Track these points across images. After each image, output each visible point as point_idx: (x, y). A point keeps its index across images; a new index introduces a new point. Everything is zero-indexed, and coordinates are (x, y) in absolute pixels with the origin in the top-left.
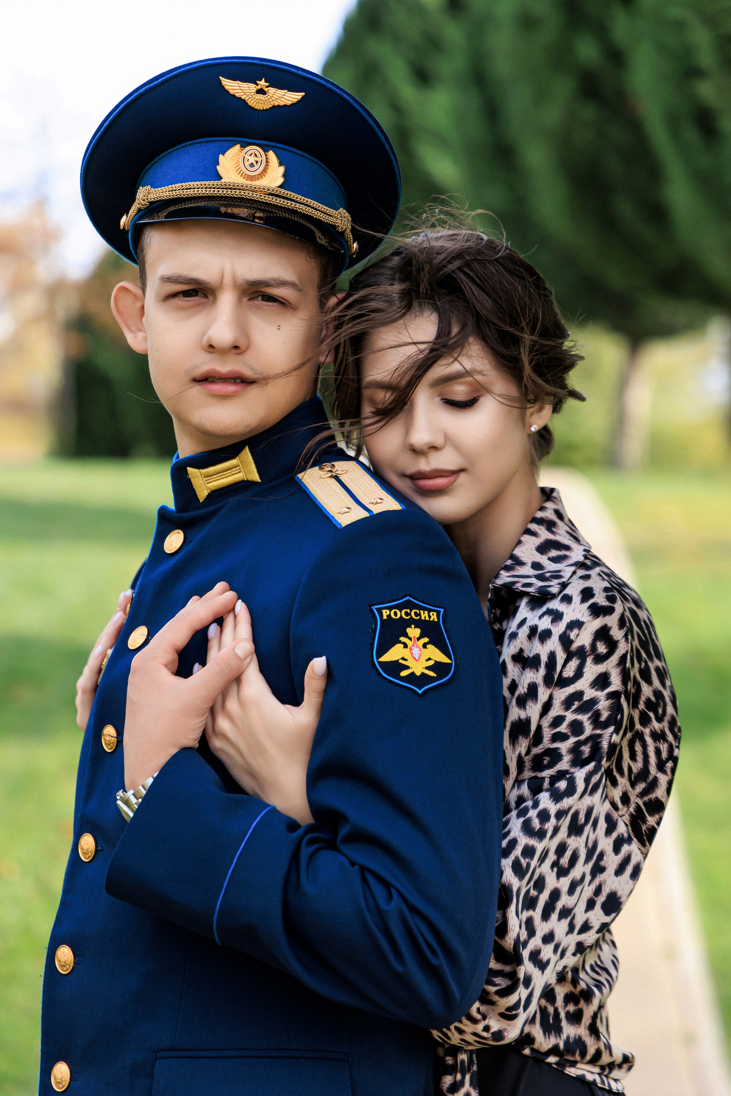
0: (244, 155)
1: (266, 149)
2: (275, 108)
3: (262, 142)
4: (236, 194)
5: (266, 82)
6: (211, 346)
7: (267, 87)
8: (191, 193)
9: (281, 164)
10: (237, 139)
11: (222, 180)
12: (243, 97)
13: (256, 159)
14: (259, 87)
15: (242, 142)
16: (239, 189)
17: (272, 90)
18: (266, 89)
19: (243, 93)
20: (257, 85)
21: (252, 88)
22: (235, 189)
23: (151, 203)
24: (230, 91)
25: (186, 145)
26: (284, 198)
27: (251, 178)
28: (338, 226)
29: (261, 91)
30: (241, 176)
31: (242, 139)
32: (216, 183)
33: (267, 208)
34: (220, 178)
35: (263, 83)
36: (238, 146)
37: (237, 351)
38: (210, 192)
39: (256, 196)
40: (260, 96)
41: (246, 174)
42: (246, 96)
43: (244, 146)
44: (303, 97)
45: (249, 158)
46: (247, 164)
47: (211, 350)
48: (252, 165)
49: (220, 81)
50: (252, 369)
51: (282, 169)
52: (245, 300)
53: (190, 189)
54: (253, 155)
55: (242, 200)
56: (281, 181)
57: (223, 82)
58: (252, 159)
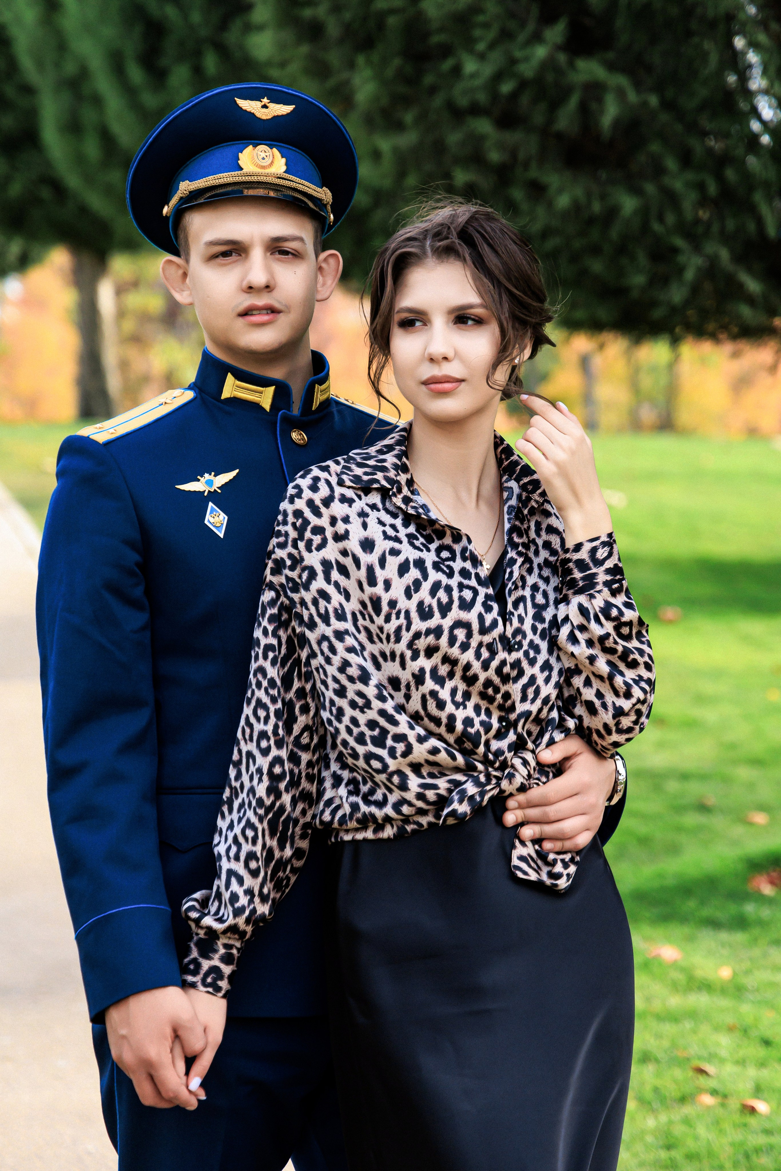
0: (257, 152)
1: (271, 147)
2: (275, 117)
3: (268, 142)
4: (255, 179)
5: (268, 99)
6: (250, 288)
7: (268, 103)
8: (221, 181)
9: (282, 157)
10: (250, 141)
11: (243, 170)
12: (252, 111)
13: (266, 154)
14: (263, 103)
15: (253, 143)
16: (257, 176)
17: (272, 106)
18: (268, 105)
19: (252, 109)
20: (262, 102)
21: (257, 104)
22: (253, 176)
23: (190, 192)
24: (243, 108)
25: (212, 150)
26: (288, 180)
27: (263, 167)
28: (324, 200)
29: (265, 106)
30: (257, 166)
31: (253, 141)
32: (239, 172)
33: (276, 188)
34: (241, 169)
35: (265, 100)
36: (251, 147)
37: (268, 290)
38: (236, 179)
39: (269, 180)
40: (264, 110)
41: (260, 165)
42: (254, 110)
43: (255, 146)
44: (294, 109)
45: (261, 153)
46: (260, 158)
47: (251, 291)
48: (263, 159)
49: (235, 101)
50: (280, 302)
51: (284, 160)
52: (269, 254)
53: (220, 178)
54: (263, 151)
55: (259, 183)
56: (284, 168)
57: (237, 102)
58: (263, 155)
